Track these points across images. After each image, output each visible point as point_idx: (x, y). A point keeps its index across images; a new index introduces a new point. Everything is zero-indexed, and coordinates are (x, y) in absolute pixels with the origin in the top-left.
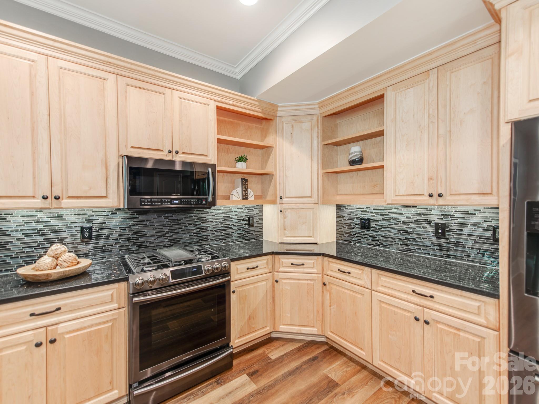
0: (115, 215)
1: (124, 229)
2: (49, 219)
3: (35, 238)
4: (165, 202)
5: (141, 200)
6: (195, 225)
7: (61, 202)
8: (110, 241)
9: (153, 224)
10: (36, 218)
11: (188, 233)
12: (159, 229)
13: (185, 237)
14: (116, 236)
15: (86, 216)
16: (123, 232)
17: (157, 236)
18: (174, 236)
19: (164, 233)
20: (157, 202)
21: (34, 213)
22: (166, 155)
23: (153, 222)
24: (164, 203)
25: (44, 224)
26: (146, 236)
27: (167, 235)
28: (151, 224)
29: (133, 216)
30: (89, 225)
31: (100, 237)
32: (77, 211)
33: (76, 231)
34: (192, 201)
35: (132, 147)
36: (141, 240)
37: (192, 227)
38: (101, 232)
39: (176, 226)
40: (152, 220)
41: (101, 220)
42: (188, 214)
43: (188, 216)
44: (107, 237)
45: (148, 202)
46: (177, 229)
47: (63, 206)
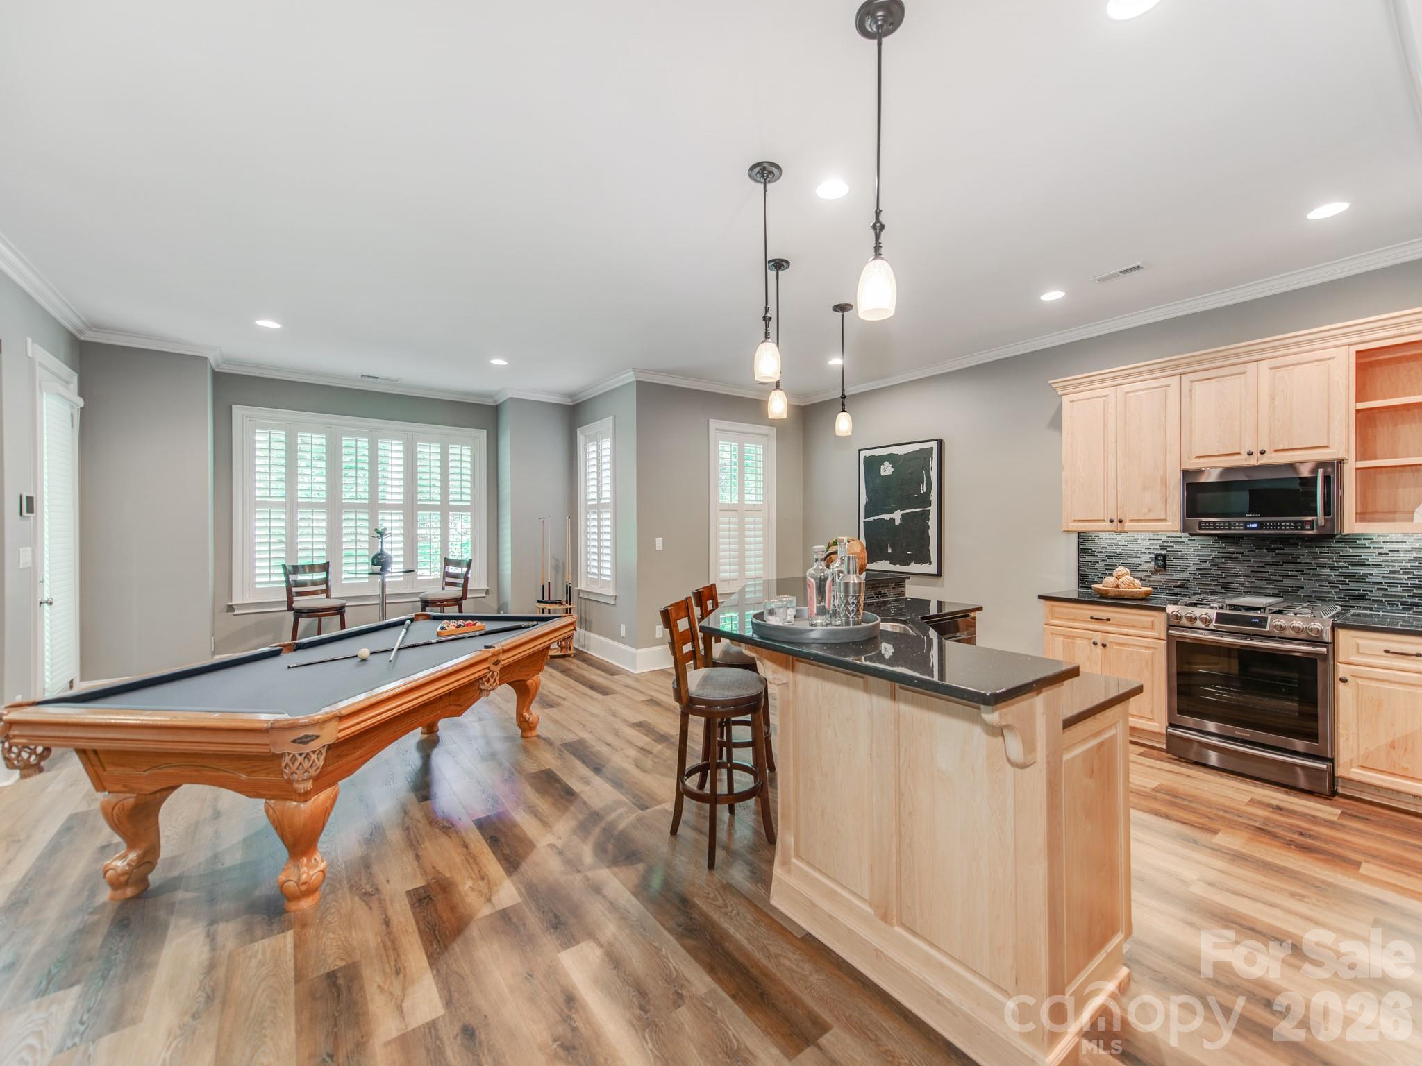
0: (1192, 542)
1: (1205, 561)
2: (1126, 543)
3: (1115, 561)
4: (1235, 526)
5: (1200, 522)
6: (1332, 568)
7: (1123, 525)
8: (1185, 575)
9: (1248, 559)
10: (1116, 541)
11: (1316, 580)
12: (1258, 567)
13: (1310, 586)
14: (1193, 569)
15: (1160, 542)
16: (1204, 565)
17: (1254, 577)
18: (1287, 582)
19: (1266, 575)
20: (1222, 526)
21: (1115, 536)
22: (1246, 459)
23: (1248, 556)
24: (1233, 528)
25: (1122, 548)
26: (1236, 575)
27: (1273, 578)
28: (1245, 558)
29: (1217, 545)
30: (1164, 552)
31: (1174, 568)
32: (1151, 536)
33: (1150, 557)
34: (1283, 524)
35: (1197, 457)
36: (1229, 579)
37: (1326, 571)
38: (1176, 562)
39: (1292, 566)
40: (1246, 552)
41: (1177, 548)
42: (1316, 547)
43: (1318, 550)
44: (1183, 570)
45: (1209, 526)
46: (1292, 571)
47: (1126, 529)
